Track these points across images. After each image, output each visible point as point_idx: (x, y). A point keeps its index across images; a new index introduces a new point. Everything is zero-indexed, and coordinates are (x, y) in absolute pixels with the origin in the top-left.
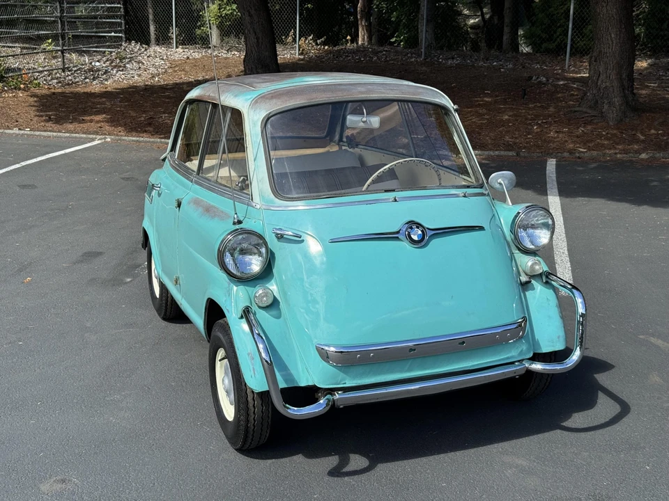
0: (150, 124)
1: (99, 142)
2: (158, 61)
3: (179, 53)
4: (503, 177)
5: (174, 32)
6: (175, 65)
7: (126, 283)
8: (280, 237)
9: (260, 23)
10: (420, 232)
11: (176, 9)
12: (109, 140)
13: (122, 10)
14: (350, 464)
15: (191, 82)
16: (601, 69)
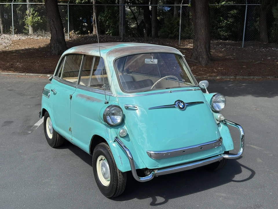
0: (12, 67)
2: (6, 41)
3: (15, 37)
4: (204, 83)
5: (12, 28)
6: (14, 42)
7: (29, 134)
8: (127, 108)
9: (58, 25)
10: (183, 104)
11: (14, 18)
14: (157, 200)
15: (23, 49)
16: (198, 44)
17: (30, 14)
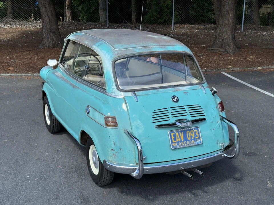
16: (224, 31)
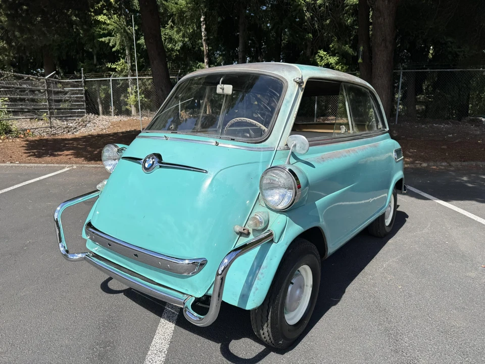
1: (68, 169)
2: (104, 123)
3: (115, 119)
5: (112, 109)
6: (113, 124)
12: (75, 167)
13: (84, 98)
17: (133, 92)
